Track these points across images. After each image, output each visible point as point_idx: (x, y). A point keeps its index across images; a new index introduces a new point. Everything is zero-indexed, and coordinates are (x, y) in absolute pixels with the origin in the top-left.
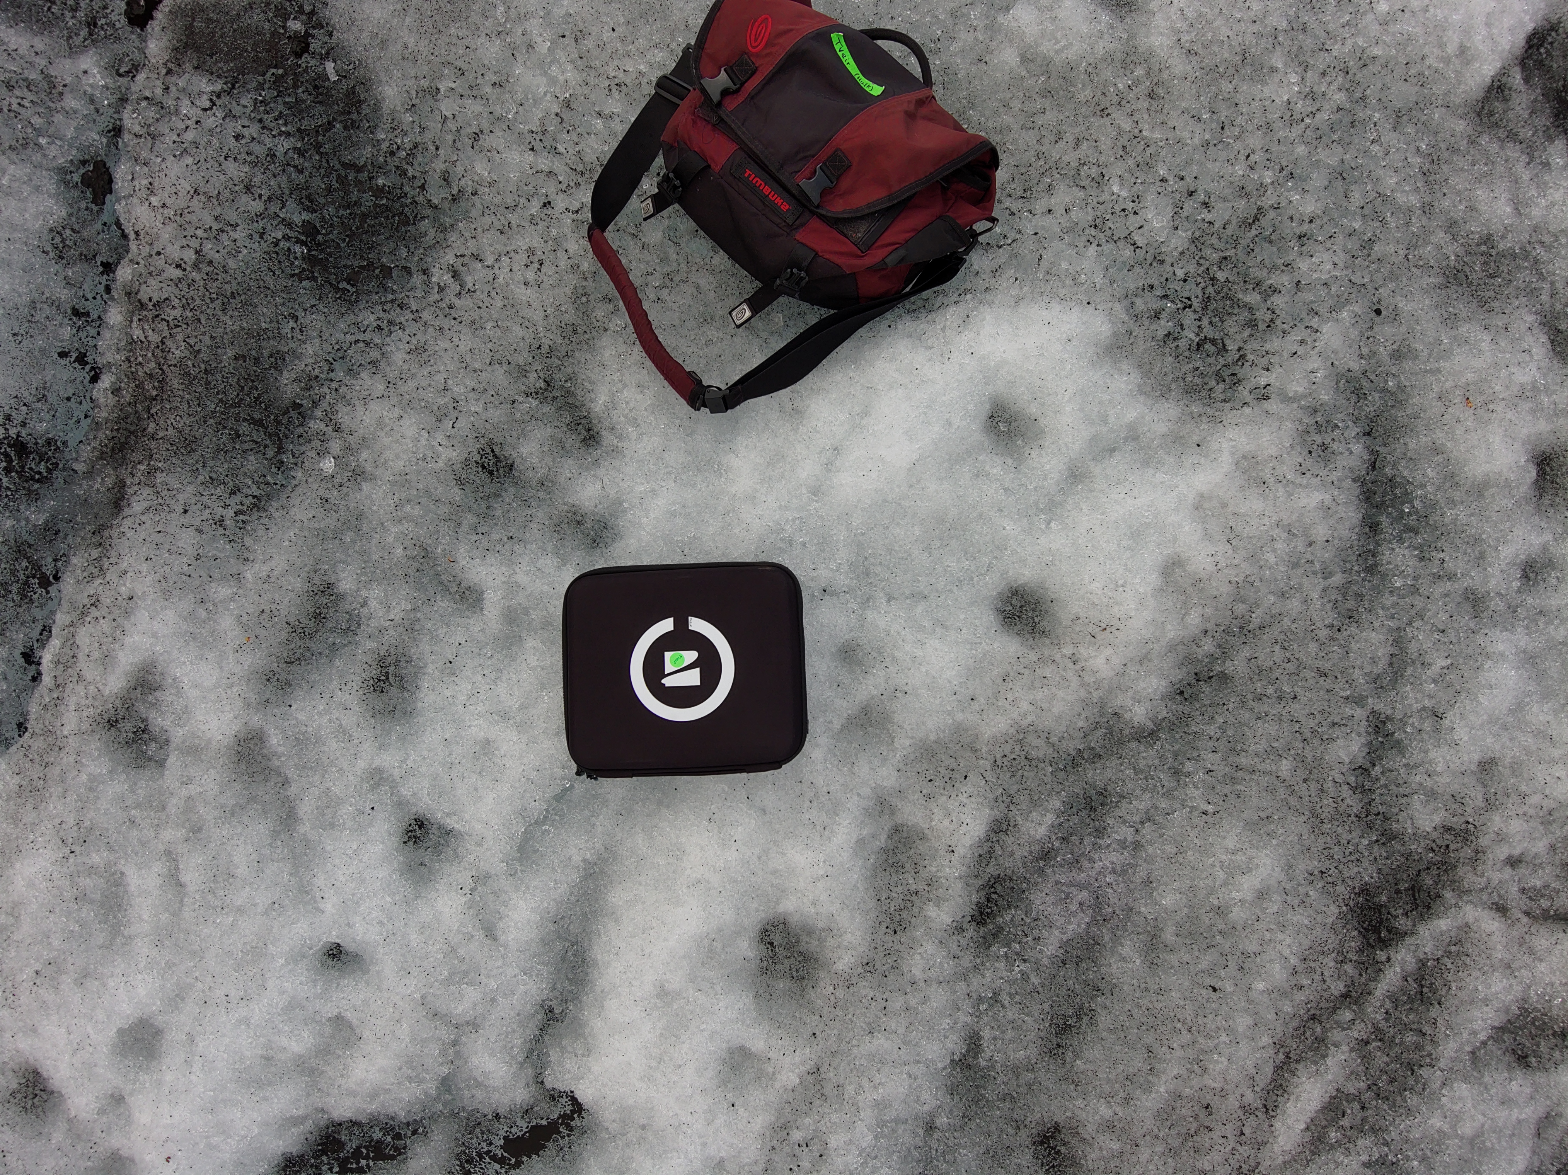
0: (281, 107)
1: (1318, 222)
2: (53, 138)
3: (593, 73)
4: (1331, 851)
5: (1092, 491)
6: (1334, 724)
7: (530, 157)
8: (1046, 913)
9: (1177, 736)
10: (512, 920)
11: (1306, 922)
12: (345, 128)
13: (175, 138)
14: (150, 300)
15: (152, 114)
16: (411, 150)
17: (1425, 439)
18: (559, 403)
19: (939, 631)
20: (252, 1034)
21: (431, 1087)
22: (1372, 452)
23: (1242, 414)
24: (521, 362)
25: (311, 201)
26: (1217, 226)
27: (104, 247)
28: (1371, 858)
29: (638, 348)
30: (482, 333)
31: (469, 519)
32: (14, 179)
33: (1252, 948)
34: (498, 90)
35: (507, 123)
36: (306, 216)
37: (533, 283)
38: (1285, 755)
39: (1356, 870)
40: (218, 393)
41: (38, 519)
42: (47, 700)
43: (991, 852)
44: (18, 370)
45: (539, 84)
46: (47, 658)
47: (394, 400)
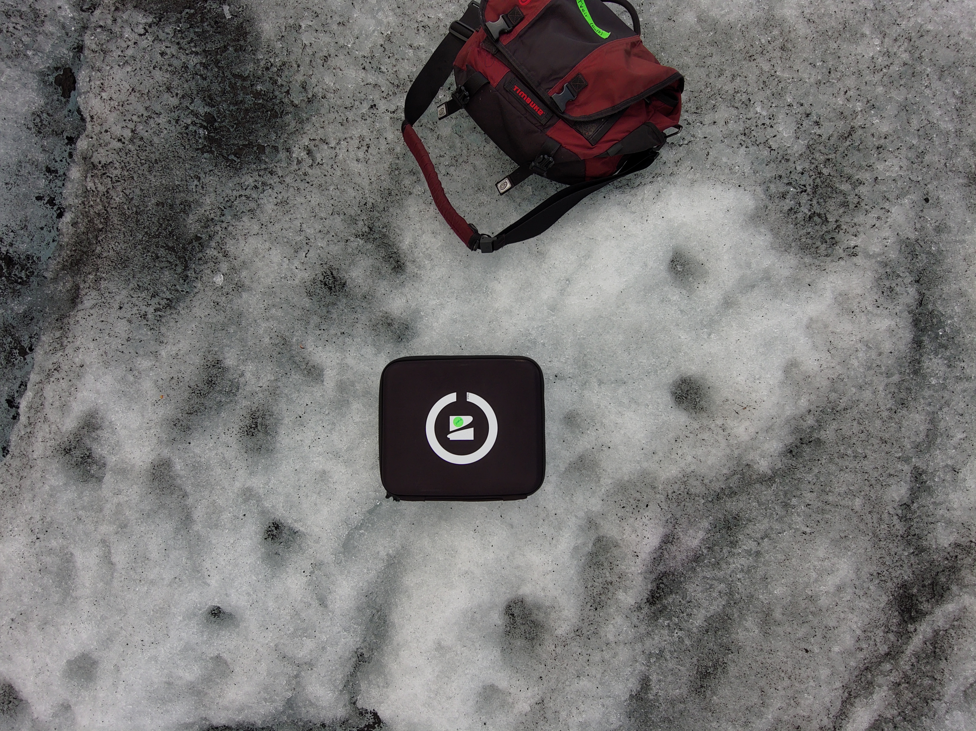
0: (192, 35)
1: (890, 138)
2: (37, 51)
3: (406, 18)
4: (884, 560)
5: (739, 314)
6: (890, 475)
7: (362, 74)
8: (696, 598)
9: (787, 481)
10: (338, 594)
11: (867, 607)
12: (236, 50)
13: (120, 53)
14: (100, 163)
15: (104, 37)
16: (280, 66)
17: (954, 286)
18: (378, 242)
19: (634, 406)
20: (159, 667)
21: (279, 705)
22: (920, 293)
23: (839, 265)
24: (353, 213)
25: (211, 99)
26: (823, 138)
27: (69, 127)
28: (909, 564)
29: (433, 207)
30: (327, 192)
31: (315, 319)
32: (9, 78)
33: (831, 624)
34: (341, 28)
35: (347, 50)
36: (207, 109)
37: (362, 160)
38: (857, 495)
39: (899, 572)
40: (144, 228)
41: (19, 310)
42: (23, 433)
43: (661, 556)
44: (9, 208)
45: (370, 25)
46: (23, 404)
47: (266, 237)
